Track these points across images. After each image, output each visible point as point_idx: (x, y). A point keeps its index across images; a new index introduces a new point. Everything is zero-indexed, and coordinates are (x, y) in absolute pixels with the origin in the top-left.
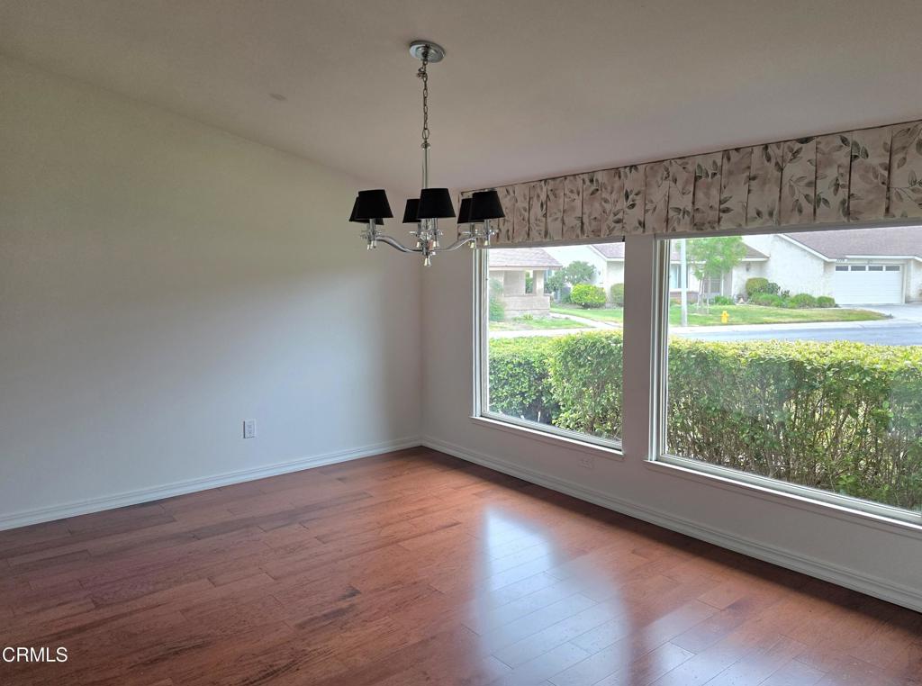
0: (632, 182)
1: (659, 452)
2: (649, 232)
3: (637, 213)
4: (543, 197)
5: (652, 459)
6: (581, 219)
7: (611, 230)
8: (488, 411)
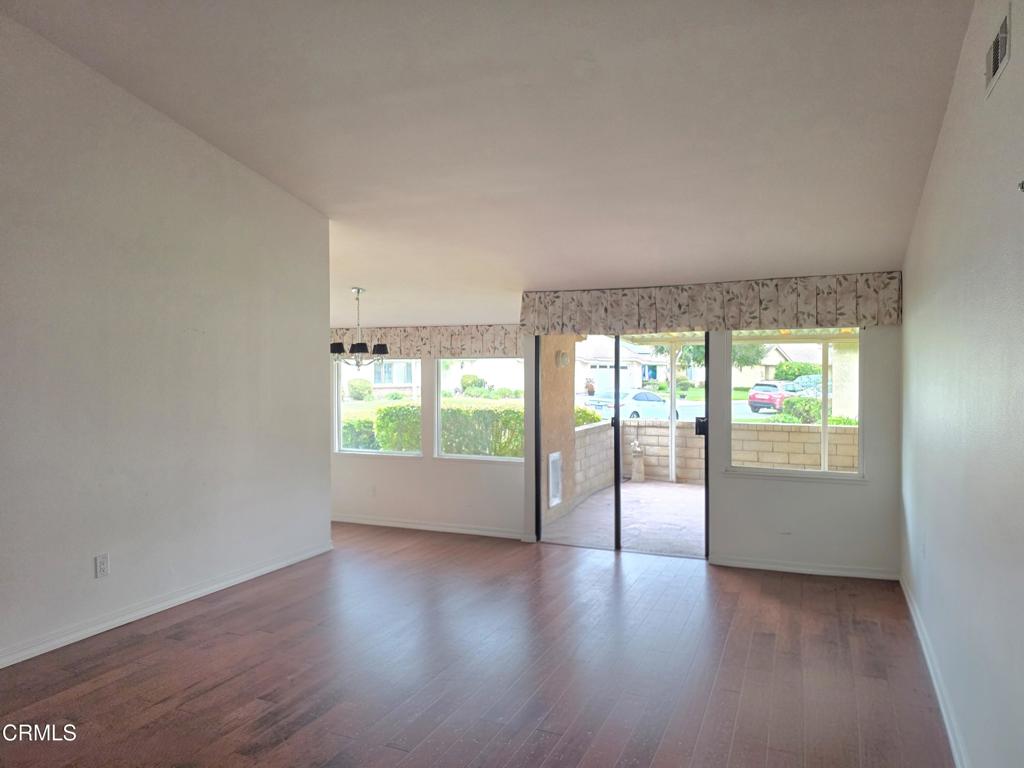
0: (424, 334)
1: (439, 452)
2: (432, 356)
3: (427, 348)
4: (379, 336)
5: (436, 456)
6: (400, 348)
7: (415, 354)
8: (342, 448)
